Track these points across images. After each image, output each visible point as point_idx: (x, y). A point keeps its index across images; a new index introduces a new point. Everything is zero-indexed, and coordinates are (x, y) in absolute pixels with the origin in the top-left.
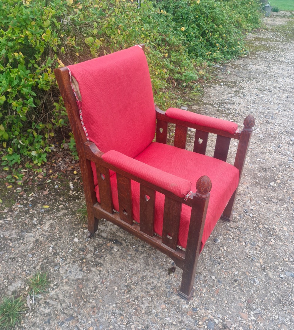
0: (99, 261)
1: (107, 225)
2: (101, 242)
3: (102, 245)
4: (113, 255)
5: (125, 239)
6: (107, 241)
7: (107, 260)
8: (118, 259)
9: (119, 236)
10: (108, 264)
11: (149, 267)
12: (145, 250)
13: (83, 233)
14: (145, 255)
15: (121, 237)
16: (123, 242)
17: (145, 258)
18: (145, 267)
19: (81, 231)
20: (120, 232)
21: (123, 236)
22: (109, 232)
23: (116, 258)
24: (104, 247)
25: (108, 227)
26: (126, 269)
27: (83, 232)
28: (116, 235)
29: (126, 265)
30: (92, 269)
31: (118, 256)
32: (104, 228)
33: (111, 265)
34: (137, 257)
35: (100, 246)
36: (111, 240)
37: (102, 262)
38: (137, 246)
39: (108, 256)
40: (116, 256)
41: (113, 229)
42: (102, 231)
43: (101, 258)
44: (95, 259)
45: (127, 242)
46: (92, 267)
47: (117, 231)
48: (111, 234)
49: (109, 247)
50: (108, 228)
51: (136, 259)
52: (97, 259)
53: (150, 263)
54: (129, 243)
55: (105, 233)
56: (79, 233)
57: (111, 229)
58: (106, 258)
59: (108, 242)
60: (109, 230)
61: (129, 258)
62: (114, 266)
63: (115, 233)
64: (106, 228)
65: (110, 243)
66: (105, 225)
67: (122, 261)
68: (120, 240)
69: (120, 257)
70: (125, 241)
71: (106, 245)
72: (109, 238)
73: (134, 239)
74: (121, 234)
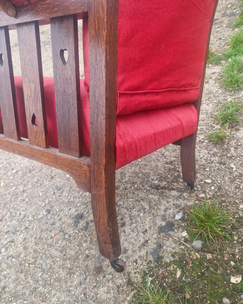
0: (169, 166)
1: (176, 208)
2: (175, 184)
3: (173, 182)
4: (157, 174)
5: (147, 192)
6: (168, 187)
7: (162, 169)
8: (151, 172)
9: (155, 195)
10: (160, 165)
11: (120, 171)
12: (124, 185)
13: (204, 192)
14: (124, 180)
15: (152, 194)
16: (148, 188)
17: (123, 178)
18: (124, 170)
19: (209, 195)
20: (155, 200)
21: (151, 196)
22: (169, 198)
23: (153, 172)
24: (169, 180)
25: (174, 205)
26: (142, 165)
27: (205, 194)
28: (159, 195)
29: (142, 168)
30: (175, 159)
31: (152, 174)
32: (178, 203)
33: (156, 165)
34: (132, 177)
35: (174, 180)
36: (164, 188)
37: (166, 165)
38: (133, 187)
39: (162, 172)
40: (154, 174)
41: (165, 202)
42: (180, 198)
43: (170, 169)
44: (175, 167)
45: (144, 189)
46: (174, 160)
47: (160, 201)
48: (166, 196)
49: (164, 181)
50: (172, 202)
51: (132, 175)
52: (173, 167)
53: (120, 174)
54: (142, 189)
55: (174, 196)
56: (210, 191)
57: (168, 202)
58: (164, 170)
59: (166, 186)
60: (169, 200)
61: (140, 175)
62: (153, 164)
63: (161, 198)
64: (175, 202)
65: (163, 185)
66: (179, 207)
67: (146, 171)
68: (153, 190)
69: (150, 173)
70: (147, 191)
71: (168, 182)
72: (167, 191)
73: (137, 194)
74: (153, 197)
